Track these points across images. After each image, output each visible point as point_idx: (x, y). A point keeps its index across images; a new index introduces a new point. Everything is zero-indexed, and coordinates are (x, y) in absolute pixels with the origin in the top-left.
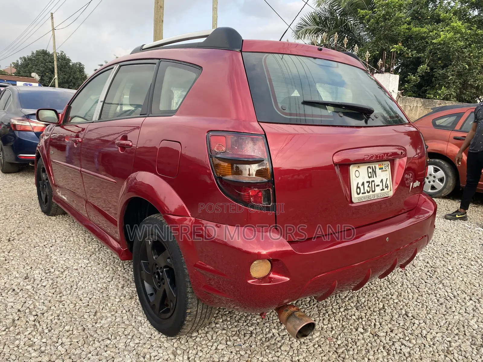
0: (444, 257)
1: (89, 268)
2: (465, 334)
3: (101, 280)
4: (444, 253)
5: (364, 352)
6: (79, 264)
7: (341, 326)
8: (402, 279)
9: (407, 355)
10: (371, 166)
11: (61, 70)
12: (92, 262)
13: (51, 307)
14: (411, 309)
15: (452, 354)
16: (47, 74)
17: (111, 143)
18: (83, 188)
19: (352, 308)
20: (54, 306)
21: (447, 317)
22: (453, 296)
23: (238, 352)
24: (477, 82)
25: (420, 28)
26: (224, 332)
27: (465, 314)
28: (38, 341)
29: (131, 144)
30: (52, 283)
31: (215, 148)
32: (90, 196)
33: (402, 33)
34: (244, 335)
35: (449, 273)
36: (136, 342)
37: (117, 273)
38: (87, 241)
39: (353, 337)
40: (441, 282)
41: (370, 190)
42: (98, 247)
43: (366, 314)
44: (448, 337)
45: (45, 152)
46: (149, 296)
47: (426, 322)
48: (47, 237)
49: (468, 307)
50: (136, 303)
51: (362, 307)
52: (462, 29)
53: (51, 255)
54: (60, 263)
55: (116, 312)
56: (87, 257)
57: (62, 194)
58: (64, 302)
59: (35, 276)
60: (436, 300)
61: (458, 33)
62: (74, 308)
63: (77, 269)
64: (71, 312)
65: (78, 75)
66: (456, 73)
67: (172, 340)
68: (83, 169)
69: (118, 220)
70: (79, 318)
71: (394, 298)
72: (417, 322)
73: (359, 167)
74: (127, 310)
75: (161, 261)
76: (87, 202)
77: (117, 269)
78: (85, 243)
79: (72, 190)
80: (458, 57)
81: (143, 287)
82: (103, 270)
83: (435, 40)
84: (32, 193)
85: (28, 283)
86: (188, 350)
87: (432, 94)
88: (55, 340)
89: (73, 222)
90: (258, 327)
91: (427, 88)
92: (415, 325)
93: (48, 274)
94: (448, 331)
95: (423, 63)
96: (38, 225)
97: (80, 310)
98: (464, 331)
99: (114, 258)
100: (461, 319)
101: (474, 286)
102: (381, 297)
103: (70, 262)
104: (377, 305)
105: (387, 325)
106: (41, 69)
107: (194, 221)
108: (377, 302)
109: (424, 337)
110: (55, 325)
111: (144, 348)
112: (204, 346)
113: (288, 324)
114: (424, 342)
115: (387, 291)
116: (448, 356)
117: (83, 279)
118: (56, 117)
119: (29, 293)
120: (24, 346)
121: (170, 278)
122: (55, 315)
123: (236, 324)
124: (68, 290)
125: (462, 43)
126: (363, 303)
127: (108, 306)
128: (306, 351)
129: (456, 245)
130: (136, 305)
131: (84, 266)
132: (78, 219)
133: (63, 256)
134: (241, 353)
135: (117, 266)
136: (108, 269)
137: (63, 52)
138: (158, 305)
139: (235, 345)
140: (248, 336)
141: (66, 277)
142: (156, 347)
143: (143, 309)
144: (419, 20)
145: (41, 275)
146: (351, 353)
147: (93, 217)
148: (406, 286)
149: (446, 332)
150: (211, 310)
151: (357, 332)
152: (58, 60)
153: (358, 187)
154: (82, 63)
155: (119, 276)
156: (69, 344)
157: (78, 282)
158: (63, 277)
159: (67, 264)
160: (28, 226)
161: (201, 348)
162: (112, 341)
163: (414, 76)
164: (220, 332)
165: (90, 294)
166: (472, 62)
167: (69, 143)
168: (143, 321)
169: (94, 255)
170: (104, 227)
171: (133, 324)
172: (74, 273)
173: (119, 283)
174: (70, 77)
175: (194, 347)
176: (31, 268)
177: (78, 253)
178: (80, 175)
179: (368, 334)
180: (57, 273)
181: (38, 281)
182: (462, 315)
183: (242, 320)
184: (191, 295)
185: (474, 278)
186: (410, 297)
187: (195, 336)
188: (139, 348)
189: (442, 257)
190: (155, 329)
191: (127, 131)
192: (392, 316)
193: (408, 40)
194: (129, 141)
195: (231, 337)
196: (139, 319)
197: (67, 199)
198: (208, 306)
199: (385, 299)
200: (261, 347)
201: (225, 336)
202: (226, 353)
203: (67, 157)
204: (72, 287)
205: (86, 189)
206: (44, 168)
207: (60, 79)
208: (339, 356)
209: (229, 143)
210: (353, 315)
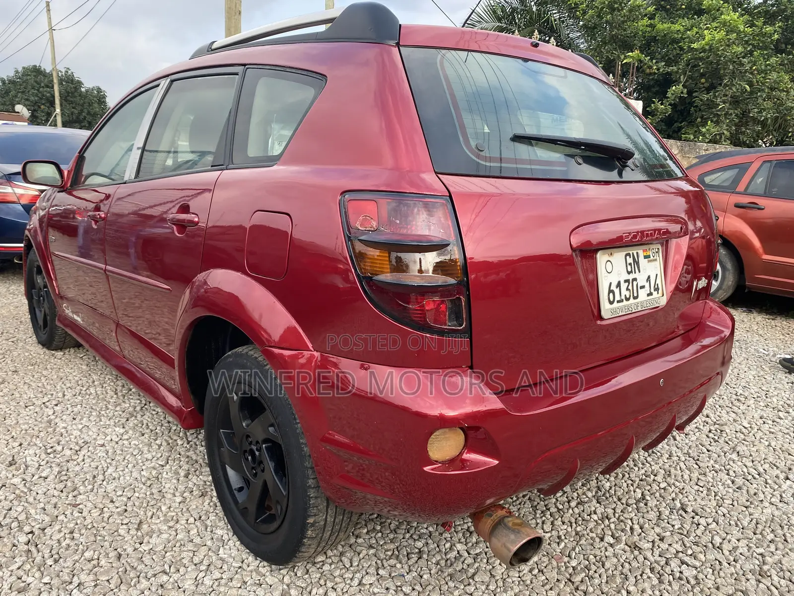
0: (734, 405)
1: (124, 442)
2: (785, 540)
3: (146, 463)
4: (732, 399)
5: (618, 580)
6: (106, 435)
7: (574, 533)
8: (668, 445)
9: (693, 582)
10: (631, 253)
11: (66, 100)
12: (131, 432)
13: (57, 517)
14: (689, 498)
15: (768, 576)
16: (42, 107)
17: (156, 219)
18: (110, 301)
19: (590, 501)
20: (64, 514)
21: (752, 511)
22: (757, 473)
23: (399, 588)
24: (764, 114)
25: (670, 25)
26: (372, 551)
27: (780, 505)
28: (35, 582)
29: (196, 219)
30: (59, 472)
31: (358, 223)
32: (123, 314)
33: (640, 33)
34: (407, 555)
35: (746, 434)
36: (214, 577)
37: (176, 450)
38: (120, 394)
39: (598, 553)
40: (734, 449)
41: (630, 296)
42: (139, 403)
43: (614, 509)
44: (758, 548)
45: (40, 238)
46: (236, 492)
47: (718, 521)
48: (49, 387)
49: (784, 492)
50: (211, 504)
51: (607, 498)
52: (739, 26)
53: (57, 421)
54: (72, 435)
55: (177, 523)
56: (120, 423)
57: (73, 312)
58: (81, 506)
59: (28, 459)
60: (729, 482)
61: (732, 31)
62: (100, 518)
63: (103, 445)
64: (95, 524)
65: (96, 108)
66: (730, 99)
67: (280, 570)
68: (109, 268)
69: (175, 357)
70: (109, 534)
71: (659, 480)
72: (703, 521)
73: (611, 254)
74: (197, 517)
75: (257, 429)
76: (118, 325)
77: (175, 444)
78: (117, 398)
79: (92, 304)
80: (734, 72)
81: (224, 477)
82: (150, 445)
83: (695, 44)
84: (20, 310)
85: (14, 472)
86: (310, 588)
87: (692, 134)
88: (67, 578)
89: (95, 360)
90: (430, 541)
91: (683, 124)
92: (700, 526)
93: (52, 456)
94: (757, 536)
95: (677, 82)
96: (32, 367)
97: (111, 520)
98: (784, 535)
99: (169, 422)
100: (777, 513)
101: (789, 454)
102: (637, 480)
103: (90, 433)
104: (632, 493)
105: (653, 528)
106: (32, 98)
107: (319, 359)
108: (632, 488)
109: (718, 547)
110: (67, 549)
111: (231, 588)
112: (338, 580)
113: (494, 540)
114: (719, 556)
115: (645, 469)
116: (763, 580)
117: (114, 463)
118: (58, 176)
119: (17, 492)
120: (10, 591)
121: (273, 461)
122: (65, 531)
123: (391, 536)
124: (89, 484)
125: (740, 49)
126: (608, 491)
127: (161, 511)
128: (519, 582)
129: (750, 384)
130: (212, 508)
131: (115, 439)
132: (103, 357)
133: (77, 421)
134: (404, 589)
135: (175, 438)
136: (160, 443)
137: (68, 69)
138: (252, 508)
139: (393, 575)
140: (414, 557)
141: (83, 460)
142: (251, 585)
143: (226, 515)
144: (667, 11)
145: (39, 457)
146: (597, 581)
147: (129, 351)
148: (675, 458)
149: (754, 538)
150: (351, 517)
151: (603, 543)
152: (60, 83)
153: (611, 291)
154: (103, 88)
155: (179, 456)
156: (93, 584)
157: (106, 469)
158: (78, 460)
159: (85, 437)
160: (14, 369)
161: (333, 584)
162: (170, 577)
163: (662, 104)
164: (364, 552)
165: (129, 491)
166: (755, 80)
167: (83, 221)
168: (226, 537)
169: (134, 418)
170: (150, 369)
171: (209, 543)
172: (98, 451)
173: (180, 467)
174: (82, 111)
175: (321, 583)
176: (21, 445)
177: (104, 416)
178: (104, 276)
179: (622, 546)
180: (68, 452)
181: (33, 470)
182: (776, 506)
183: (402, 529)
184: (314, 492)
185: (788, 440)
186: (686, 477)
187: (321, 562)
188: (222, 589)
189: (730, 405)
190: (248, 551)
191: (189, 196)
192: (660, 512)
193: (650, 44)
194: (193, 213)
195: (384, 561)
196: (219, 533)
197: (83, 321)
198: (345, 510)
199: (645, 483)
200: (439, 578)
201: (375, 559)
202: (379, 590)
203: (80, 247)
204: (95, 477)
205: (116, 302)
206: (39, 267)
207: (65, 115)
208: (577, 589)
209: (384, 213)
210: (592, 512)
